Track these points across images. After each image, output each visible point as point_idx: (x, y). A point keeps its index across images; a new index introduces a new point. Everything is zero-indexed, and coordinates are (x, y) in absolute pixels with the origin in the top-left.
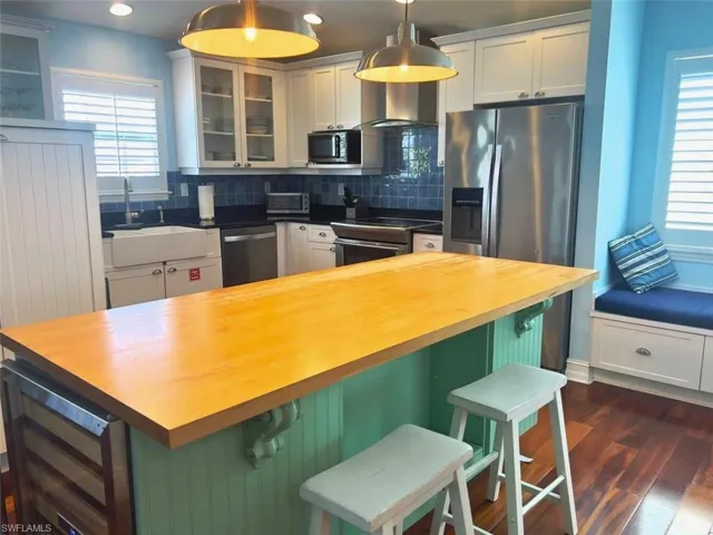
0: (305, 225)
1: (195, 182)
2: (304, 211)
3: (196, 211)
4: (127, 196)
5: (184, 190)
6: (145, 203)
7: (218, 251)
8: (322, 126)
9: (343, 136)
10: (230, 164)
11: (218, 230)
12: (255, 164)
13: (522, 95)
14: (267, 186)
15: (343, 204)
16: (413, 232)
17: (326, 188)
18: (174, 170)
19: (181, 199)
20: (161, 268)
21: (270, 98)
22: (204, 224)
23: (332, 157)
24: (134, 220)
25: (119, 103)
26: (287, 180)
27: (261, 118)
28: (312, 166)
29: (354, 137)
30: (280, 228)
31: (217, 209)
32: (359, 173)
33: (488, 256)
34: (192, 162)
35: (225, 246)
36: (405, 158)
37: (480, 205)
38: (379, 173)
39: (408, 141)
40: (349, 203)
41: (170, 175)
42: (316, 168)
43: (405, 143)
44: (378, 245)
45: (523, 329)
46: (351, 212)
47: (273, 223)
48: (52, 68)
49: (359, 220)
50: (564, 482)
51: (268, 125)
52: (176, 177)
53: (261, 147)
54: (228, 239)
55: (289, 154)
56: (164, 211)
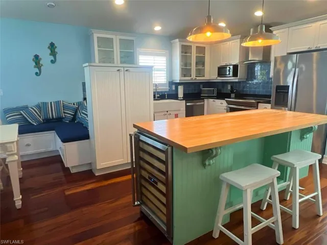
0: (215, 100)
1: (177, 84)
2: (214, 95)
3: (177, 94)
4: (156, 90)
5: (174, 88)
6: (161, 92)
7: (184, 108)
8: (223, 64)
9: (231, 67)
10: (189, 78)
11: (184, 101)
12: (198, 78)
13: (309, 48)
14: (201, 86)
15: (230, 92)
16: (258, 102)
17: (223, 87)
18: (171, 81)
19: (173, 90)
20: (166, 113)
21: (204, 54)
22: (179, 99)
23: (226, 75)
24: (158, 97)
25: (155, 59)
26: (209, 84)
27: (201, 62)
28: (219, 78)
29: (236, 67)
30: (206, 100)
31: (184, 94)
32: (237, 81)
33: (290, 110)
34: (177, 78)
35: (186, 106)
36: (256, 74)
37: (288, 92)
38: (245, 80)
39: (258, 68)
40: (232, 91)
41: (169, 82)
42: (220, 79)
43: (256, 69)
44: (243, 107)
45: (304, 138)
46: (233, 95)
47: (203, 99)
48: (138, 49)
49: (236, 97)
50: (318, 195)
51: (203, 64)
52: (171, 83)
53: (200, 72)
54: (188, 104)
55: (211, 75)
56: (168, 95)
